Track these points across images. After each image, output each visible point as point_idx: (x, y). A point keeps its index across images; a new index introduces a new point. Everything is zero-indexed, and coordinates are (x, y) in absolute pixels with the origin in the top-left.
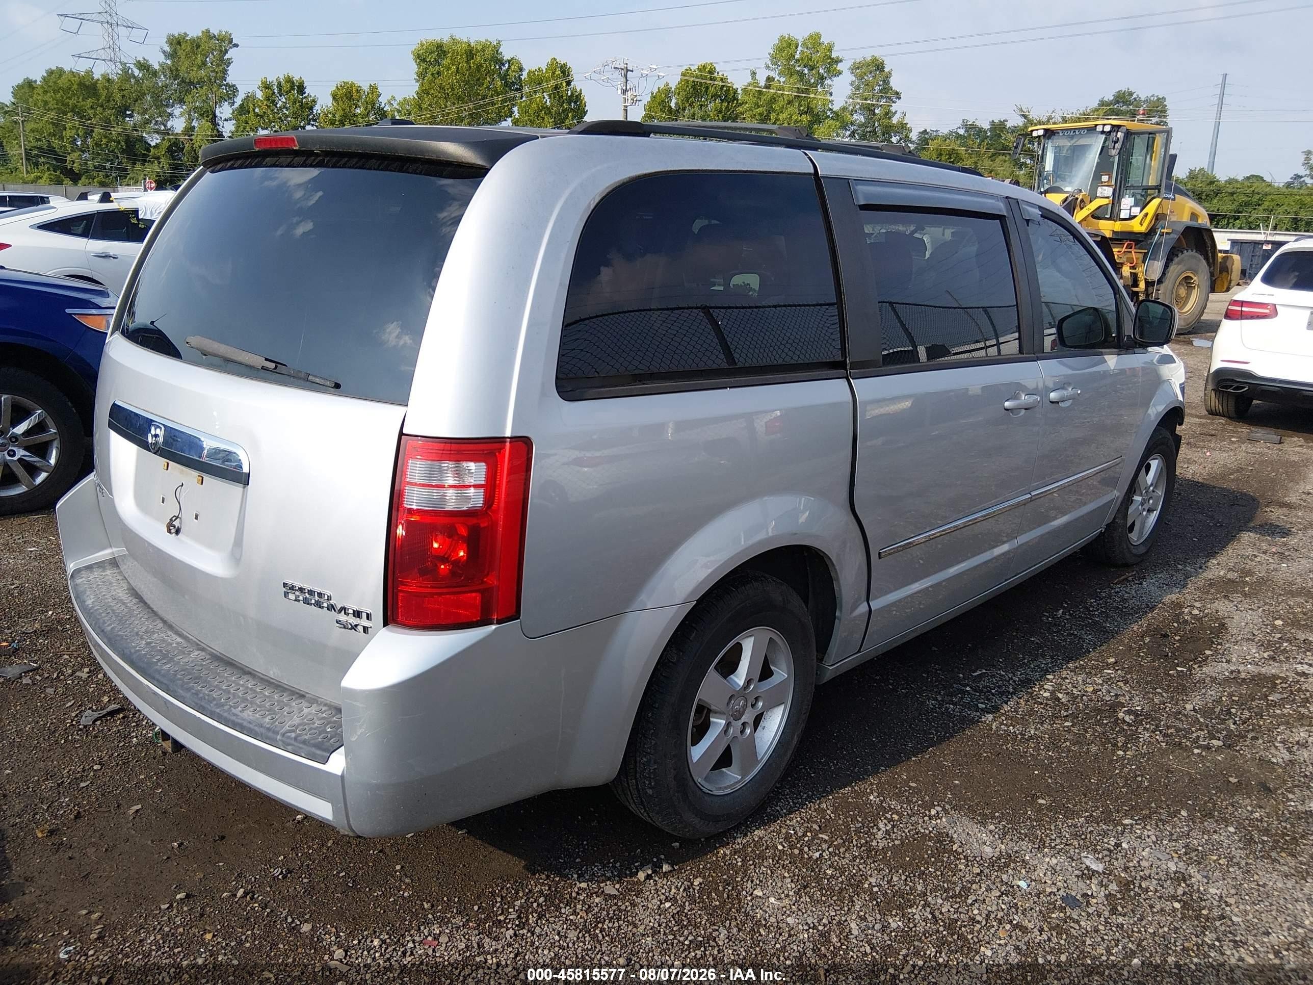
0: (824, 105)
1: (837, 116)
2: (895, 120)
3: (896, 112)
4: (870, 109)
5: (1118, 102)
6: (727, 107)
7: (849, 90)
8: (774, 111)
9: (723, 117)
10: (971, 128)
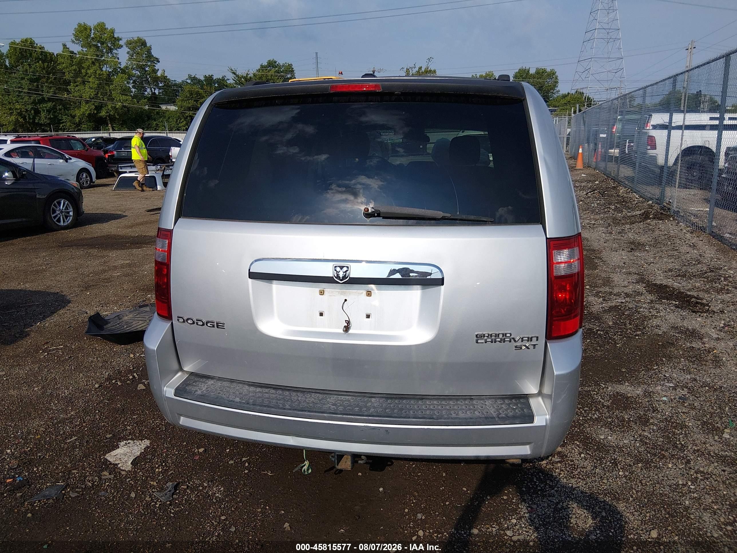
0: (115, 65)
1: (123, 71)
2: (159, 74)
3: (158, 70)
4: (142, 68)
5: (270, 66)
6: (48, 65)
7: (127, 56)
8: (83, 68)
9: (46, 72)
10: (194, 79)
